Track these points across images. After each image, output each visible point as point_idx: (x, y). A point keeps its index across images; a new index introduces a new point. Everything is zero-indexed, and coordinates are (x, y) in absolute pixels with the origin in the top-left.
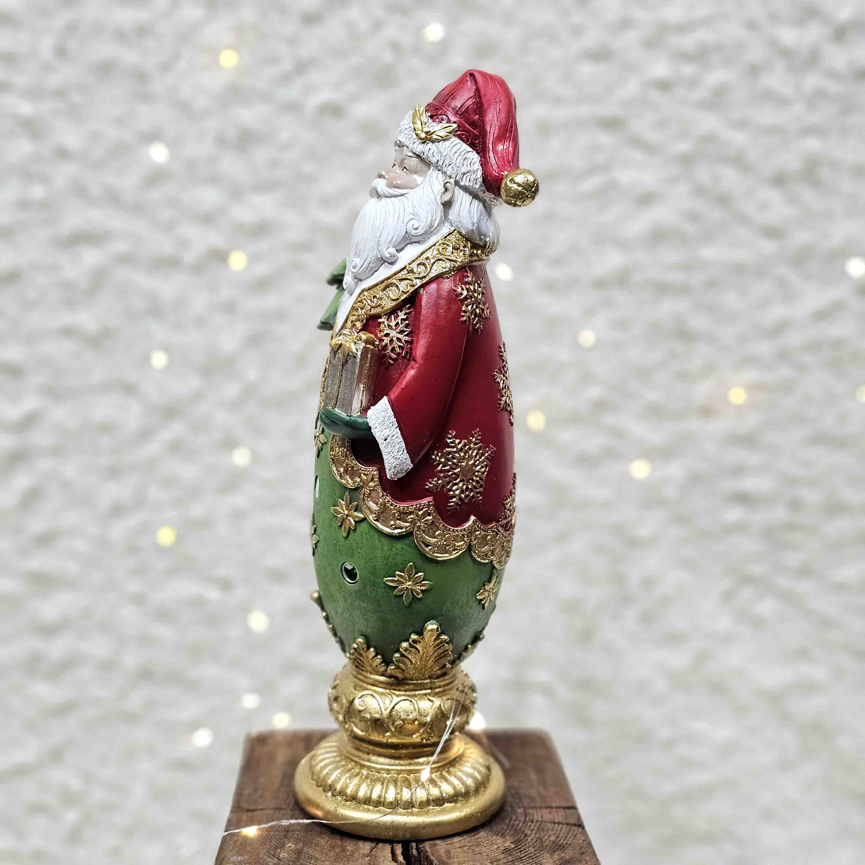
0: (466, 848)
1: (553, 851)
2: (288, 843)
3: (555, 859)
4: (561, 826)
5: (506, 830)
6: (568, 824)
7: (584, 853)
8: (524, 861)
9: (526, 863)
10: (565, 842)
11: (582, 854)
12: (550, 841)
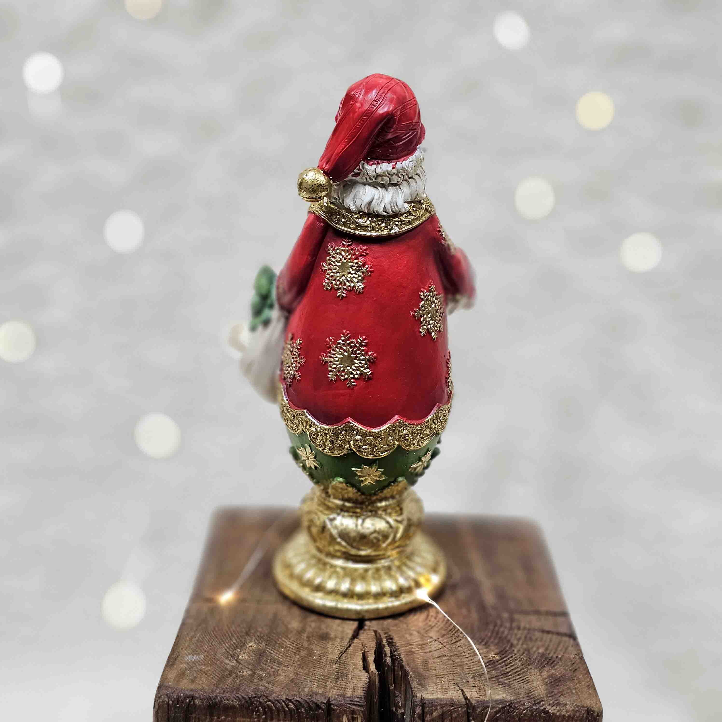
0: (446, 658)
1: (541, 667)
2: (249, 643)
3: (545, 677)
4: (550, 636)
5: (490, 638)
6: (558, 634)
7: (576, 670)
8: (510, 677)
9: (512, 680)
10: (555, 656)
11: (574, 671)
12: (539, 653)
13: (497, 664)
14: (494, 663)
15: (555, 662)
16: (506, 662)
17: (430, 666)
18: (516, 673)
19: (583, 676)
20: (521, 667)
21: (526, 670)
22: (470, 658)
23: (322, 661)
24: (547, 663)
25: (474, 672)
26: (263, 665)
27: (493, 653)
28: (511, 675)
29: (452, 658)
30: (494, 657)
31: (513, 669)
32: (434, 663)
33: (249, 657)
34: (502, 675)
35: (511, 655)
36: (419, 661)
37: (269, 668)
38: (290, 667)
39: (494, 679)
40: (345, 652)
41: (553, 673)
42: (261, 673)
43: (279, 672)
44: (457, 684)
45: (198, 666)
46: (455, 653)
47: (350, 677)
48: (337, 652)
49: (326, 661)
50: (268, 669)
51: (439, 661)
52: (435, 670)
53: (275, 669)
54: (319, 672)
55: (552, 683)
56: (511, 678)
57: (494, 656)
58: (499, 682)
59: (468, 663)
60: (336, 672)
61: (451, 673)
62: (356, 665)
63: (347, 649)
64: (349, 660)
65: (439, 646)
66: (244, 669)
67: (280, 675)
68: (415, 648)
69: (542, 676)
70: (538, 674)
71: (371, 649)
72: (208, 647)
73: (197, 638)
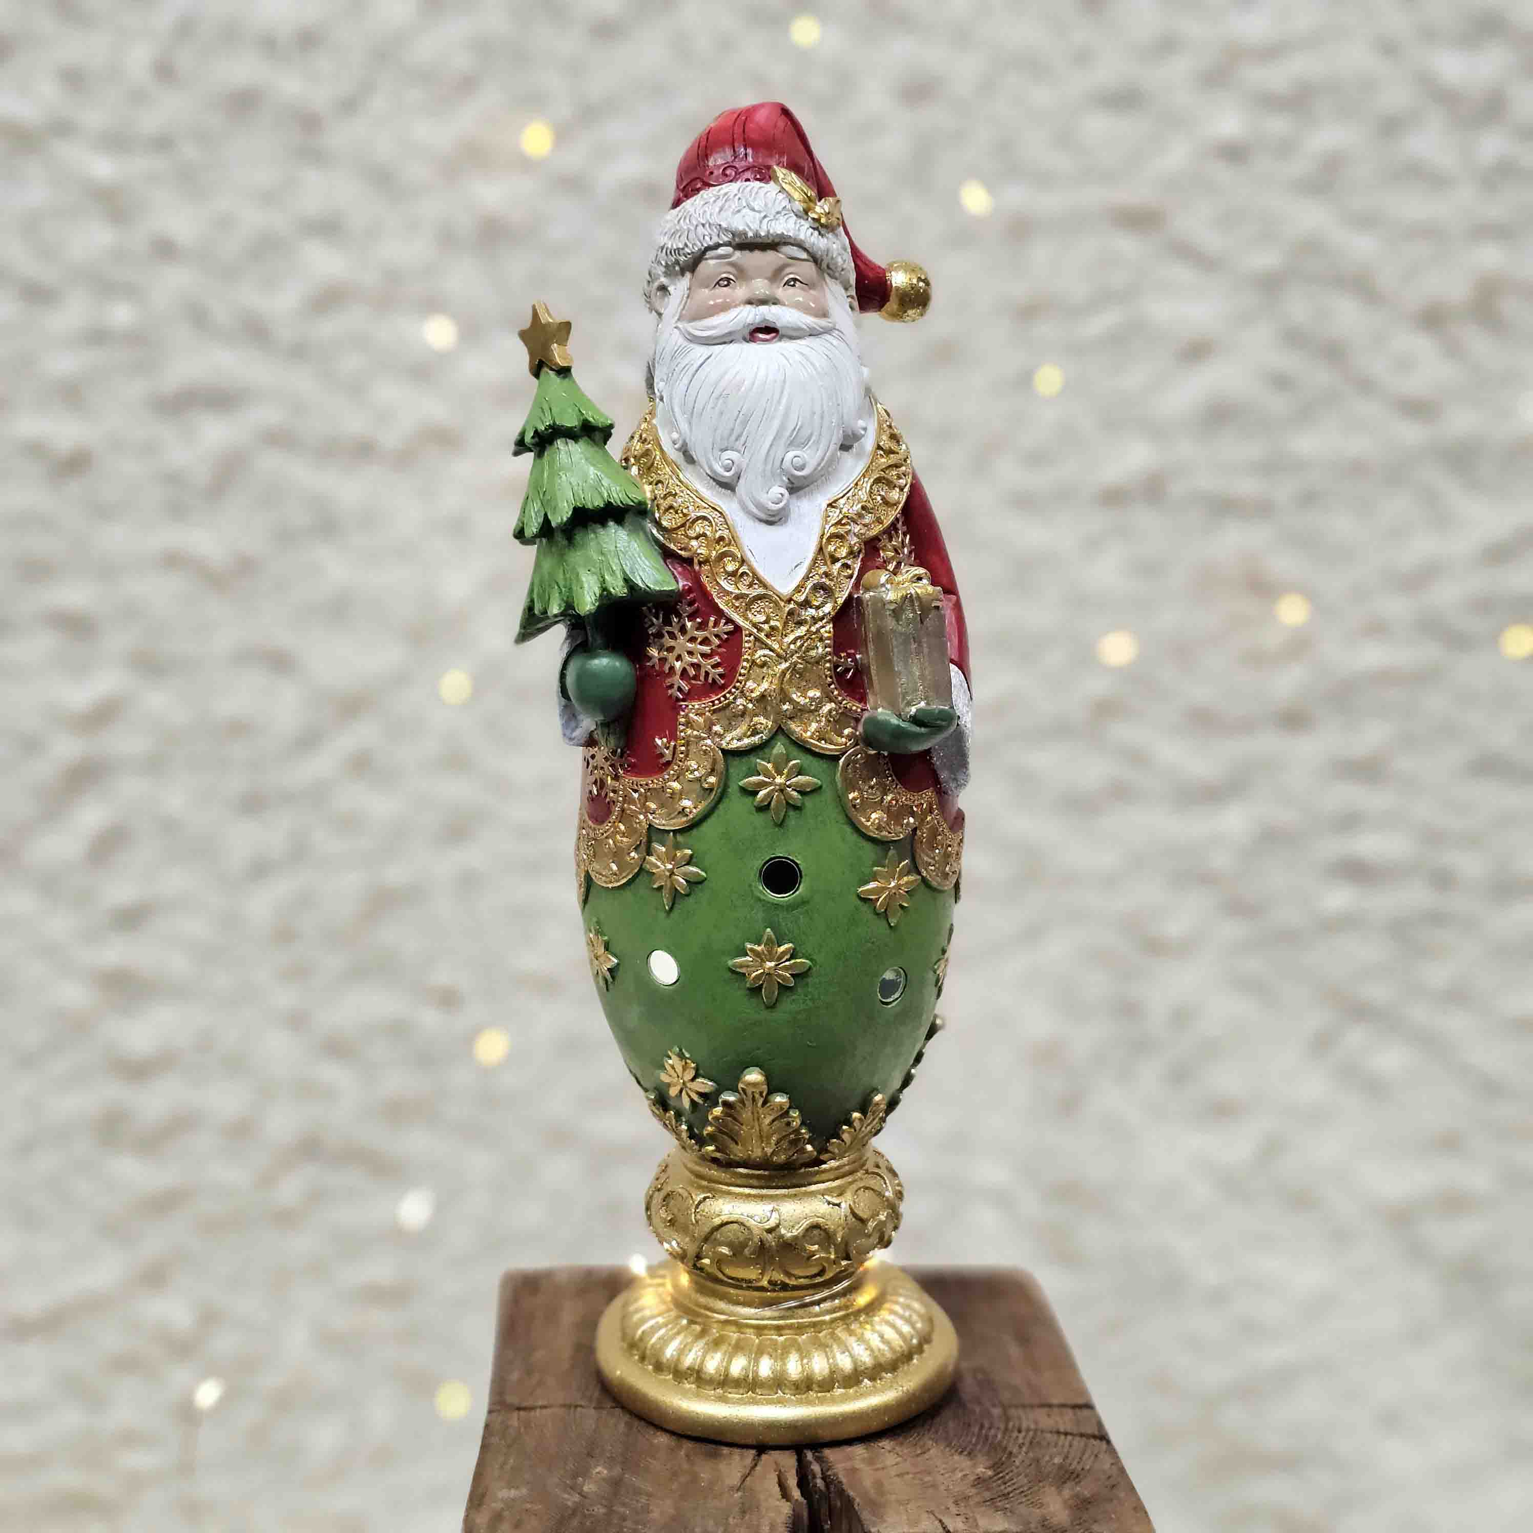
1: (1060, 1483)
2: (596, 1467)
3: (1067, 1497)
4: (1069, 1438)
5: (975, 1445)
6: (1082, 1435)
7: (1114, 1486)
10: (1079, 1468)
11: (1111, 1488)
12: (1054, 1464)
13: (989, 1481)
14: (986, 1480)
15: (1081, 1476)
16: (1004, 1479)
17: (885, 1488)
18: (1021, 1493)
19: (1126, 1494)
20: (1028, 1485)
21: (1036, 1489)
22: (947, 1475)
23: (715, 1489)
24: (1068, 1478)
25: (955, 1494)
26: (622, 1498)
27: (981, 1467)
28: (1013, 1497)
29: (919, 1476)
30: (985, 1473)
31: (1015, 1489)
32: (892, 1484)
33: (599, 1488)
34: (999, 1496)
35: (1011, 1469)
37: (634, 1502)
38: (666, 1499)
40: (749, 1474)
41: (1078, 1491)
43: (650, 1508)
44: (932, 1513)
45: (521, 1505)
46: (923, 1469)
47: (763, 1508)
48: (737, 1475)
49: (722, 1489)
50: (632, 1504)
51: (899, 1480)
52: (895, 1494)
53: (643, 1503)
54: (713, 1504)
55: (1079, 1507)
56: (1014, 1501)
58: (996, 1507)
59: (945, 1481)
60: (740, 1504)
61: (920, 1496)
62: (769, 1493)
63: (751, 1470)
64: (757, 1485)
66: (595, 1505)
69: (1061, 1497)
70: (1056, 1493)
71: (790, 1469)
72: (531, 1476)
73: (511, 1465)
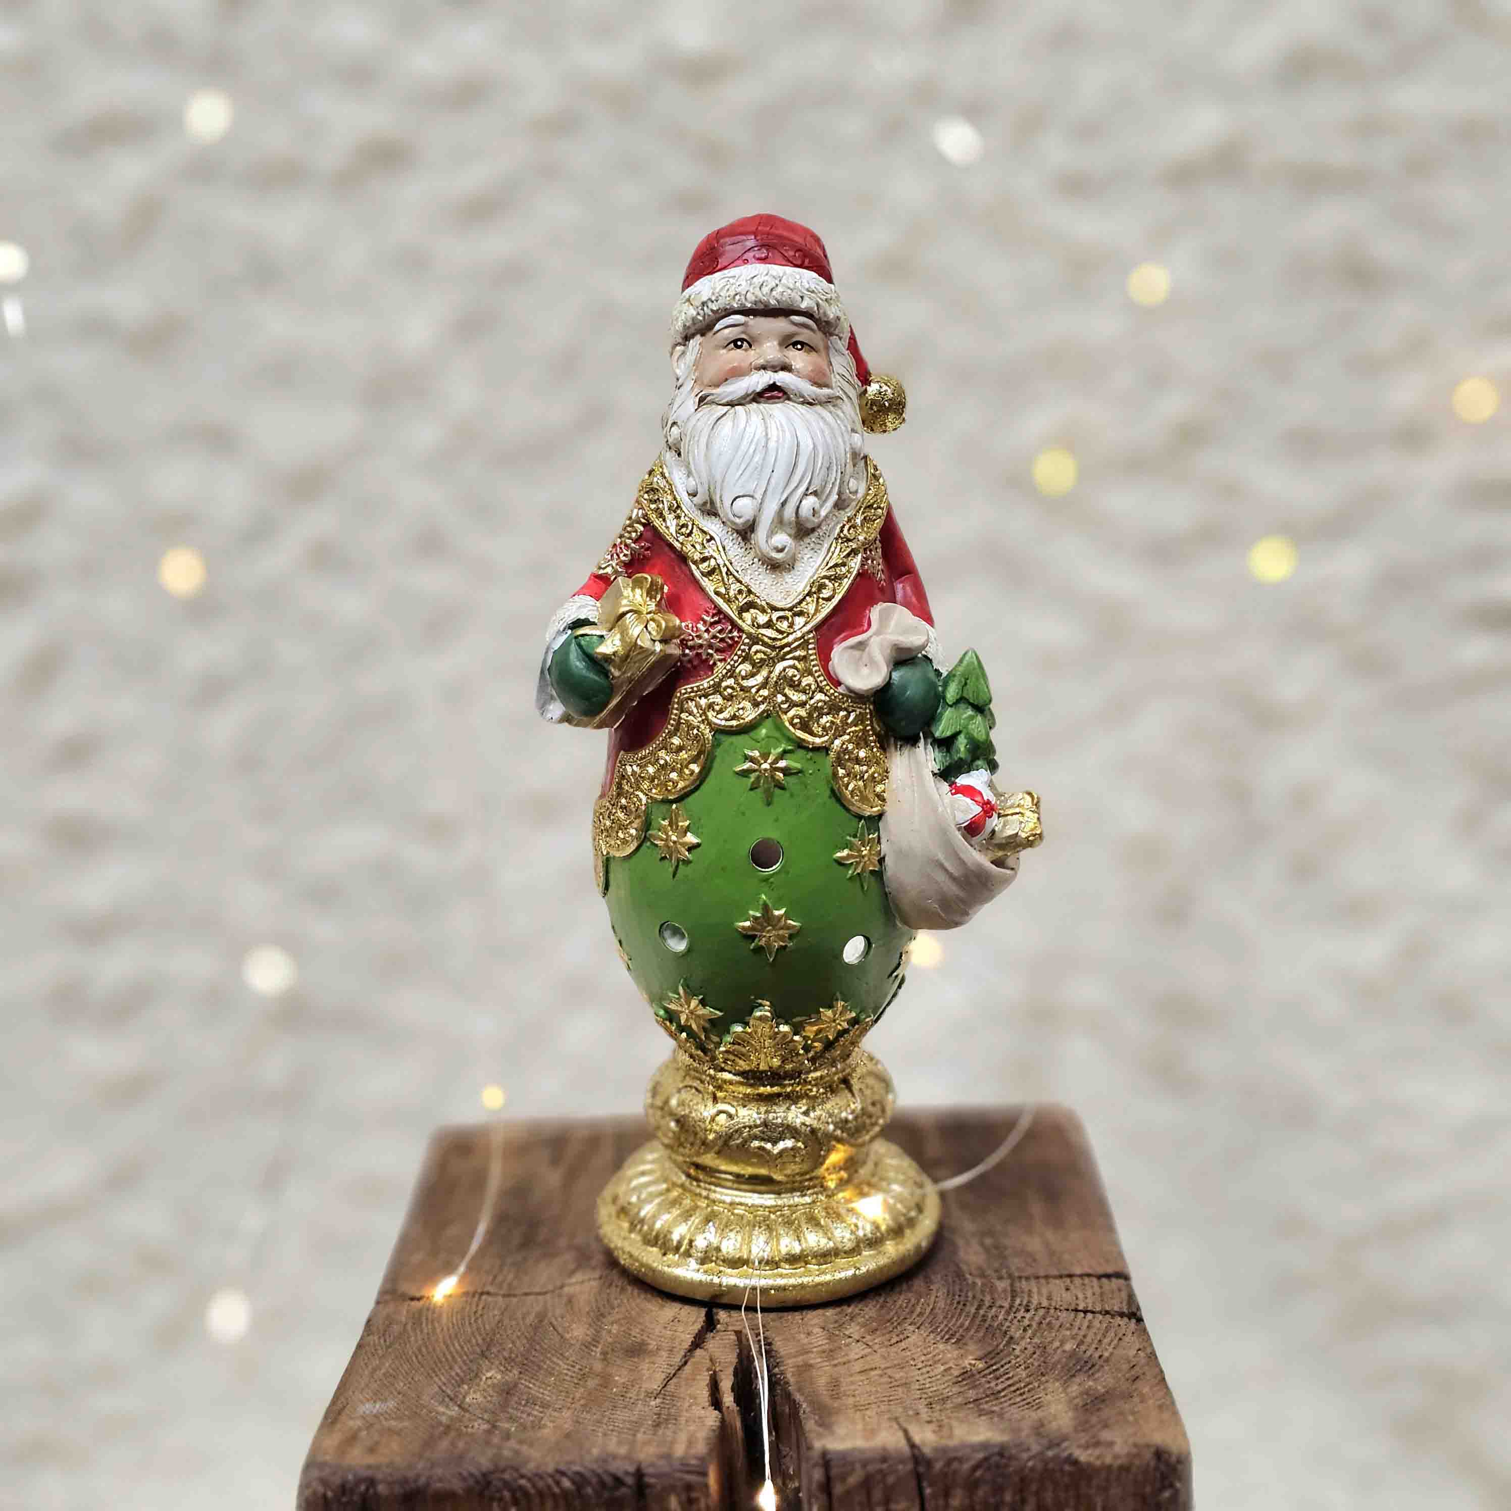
0: (876, 1372)
3: (1074, 1394)
4: (1090, 1316)
5: (968, 1329)
8: (1003, 1400)
9: (1006, 1404)
12: (1064, 1351)
13: (978, 1376)
14: (973, 1375)
15: (1097, 1367)
16: (998, 1373)
17: (842, 1389)
18: (1014, 1391)
19: (1151, 1388)
20: (1027, 1380)
21: (1036, 1384)
22: (924, 1370)
23: (629, 1395)
24: (1080, 1370)
25: (930, 1394)
26: (510, 1410)
27: (971, 1357)
28: (1004, 1396)
29: (889, 1371)
30: (974, 1365)
31: (1010, 1386)
32: (852, 1383)
33: (485, 1397)
34: (987, 1396)
35: (1008, 1359)
36: (822, 1381)
37: (524, 1416)
38: (565, 1410)
39: (971, 1405)
40: (674, 1375)
41: (1090, 1387)
42: (506, 1425)
43: (543, 1422)
44: (896, 1419)
45: (384, 1422)
46: (896, 1362)
47: (682, 1420)
48: (660, 1377)
49: (637, 1395)
50: (521, 1418)
51: (862, 1378)
52: (854, 1396)
53: (535, 1416)
54: (622, 1416)
55: (1088, 1407)
56: (1005, 1402)
57: (973, 1362)
59: (920, 1378)
60: (656, 1414)
61: (885, 1399)
62: (695, 1398)
63: (679, 1370)
64: (682, 1390)
65: (863, 1353)
66: (475, 1420)
67: (545, 1426)
68: (815, 1358)
69: (1067, 1394)
70: (1060, 1390)
71: (727, 1367)
72: (405, 1385)
73: (383, 1371)
